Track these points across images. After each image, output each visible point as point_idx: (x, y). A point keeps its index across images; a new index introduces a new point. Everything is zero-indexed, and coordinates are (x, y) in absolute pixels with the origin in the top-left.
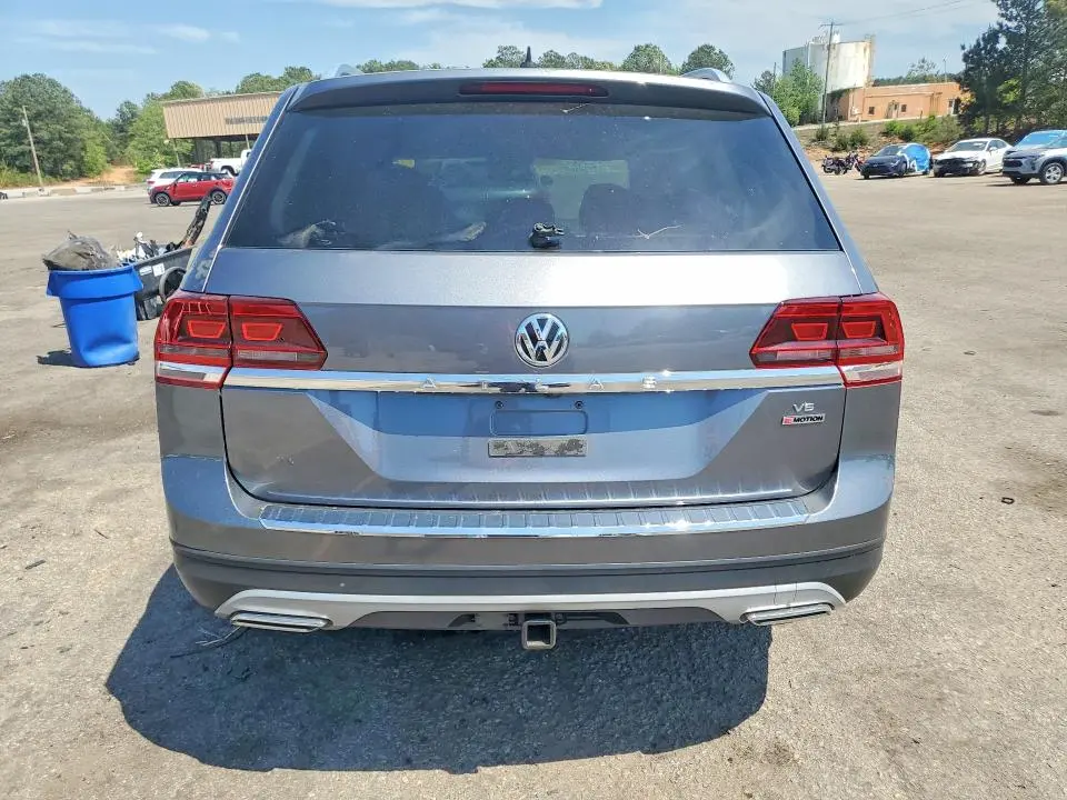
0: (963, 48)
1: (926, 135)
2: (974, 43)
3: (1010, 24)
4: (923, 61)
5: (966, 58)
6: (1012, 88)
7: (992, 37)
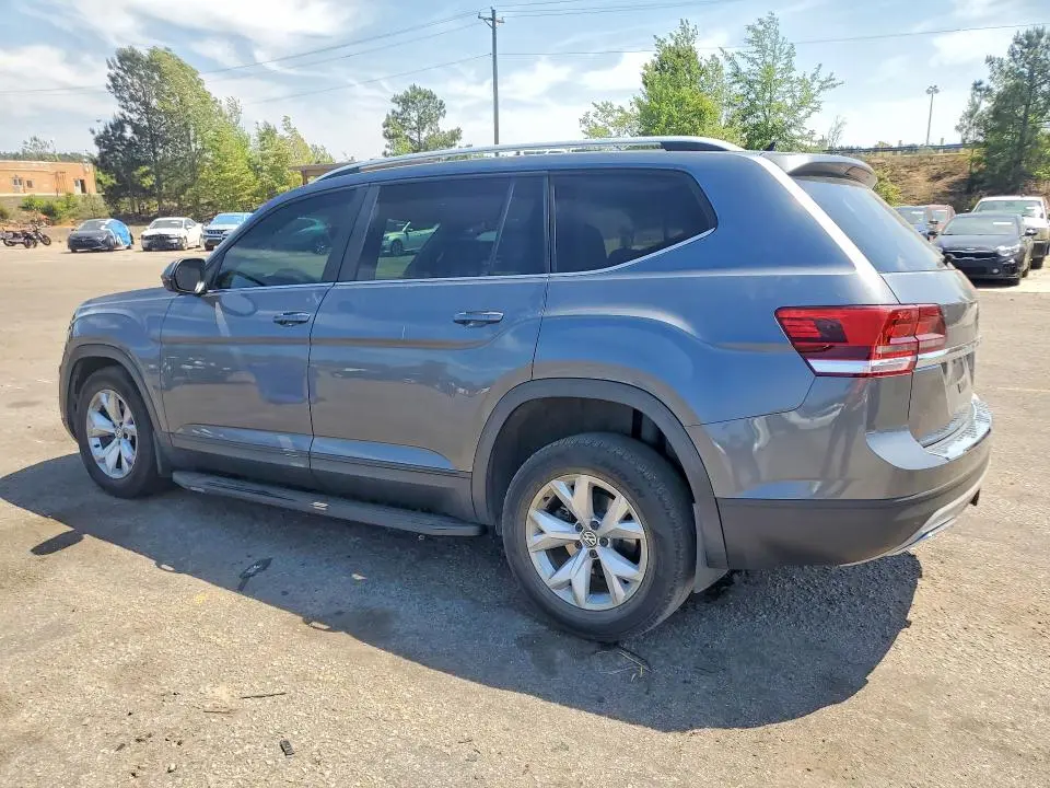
0: (93, 132)
1: (71, 212)
2: (102, 130)
3: (132, 116)
4: (35, 139)
5: (98, 142)
6: (146, 174)
7: (119, 125)
